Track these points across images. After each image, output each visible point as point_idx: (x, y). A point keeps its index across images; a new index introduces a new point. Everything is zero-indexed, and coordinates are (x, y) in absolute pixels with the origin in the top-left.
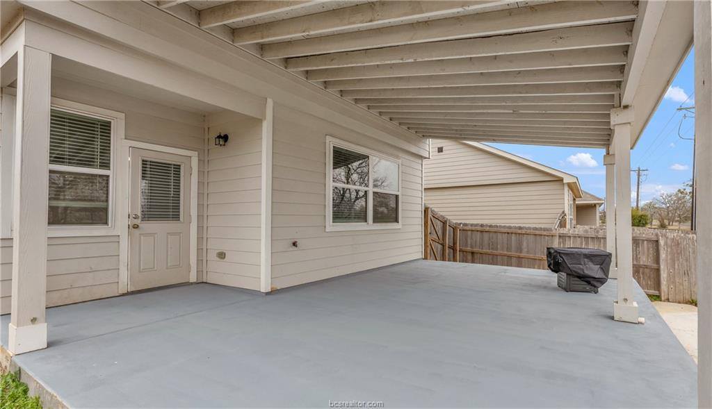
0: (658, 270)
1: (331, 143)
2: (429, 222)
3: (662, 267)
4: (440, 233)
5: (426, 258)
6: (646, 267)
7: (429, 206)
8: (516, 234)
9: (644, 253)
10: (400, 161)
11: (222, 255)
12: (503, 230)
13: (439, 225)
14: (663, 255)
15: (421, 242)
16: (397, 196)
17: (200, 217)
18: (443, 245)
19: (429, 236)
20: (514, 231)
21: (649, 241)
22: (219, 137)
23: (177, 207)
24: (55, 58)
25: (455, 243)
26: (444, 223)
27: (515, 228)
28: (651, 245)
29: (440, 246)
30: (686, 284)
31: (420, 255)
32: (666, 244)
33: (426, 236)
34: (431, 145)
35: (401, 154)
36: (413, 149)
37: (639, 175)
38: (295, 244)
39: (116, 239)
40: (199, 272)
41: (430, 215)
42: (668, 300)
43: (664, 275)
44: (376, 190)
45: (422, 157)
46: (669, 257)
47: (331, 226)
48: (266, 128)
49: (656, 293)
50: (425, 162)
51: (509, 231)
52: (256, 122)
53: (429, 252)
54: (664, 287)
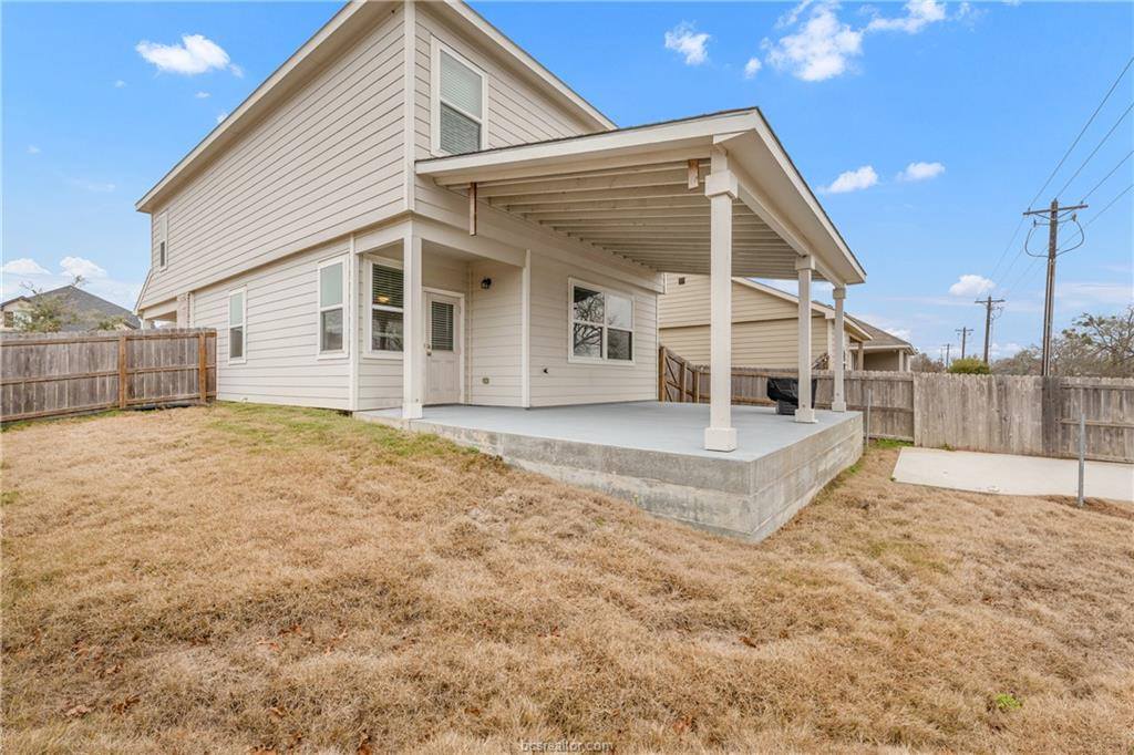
0: (912, 414)
1: (573, 283)
2: (664, 362)
3: (916, 410)
4: (677, 376)
5: (660, 400)
6: (901, 410)
7: (663, 345)
8: (762, 377)
9: (898, 395)
10: (633, 298)
11: (486, 381)
12: (747, 373)
13: (675, 368)
14: (917, 398)
15: (655, 382)
16: (630, 333)
17: (466, 349)
18: (680, 390)
19: (664, 378)
20: (759, 373)
21: (904, 381)
22: (485, 281)
23: (451, 341)
24: (423, 240)
25: (694, 389)
26: (682, 365)
27: (761, 370)
28: (905, 387)
29: (677, 391)
30: (940, 427)
31: (654, 396)
32: (919, 385)
33: (660, 377)
34: (668, 280)
35: (635, 291)
36: (647, 285)
37: (989, 309)
38: (545, 371)
39: (399, 363)
40: (467, 396)
41: (665, 355)
42: (921, 446)
43: (917, 419)
44: (610, 327)
45: (656, 293)
46: (923, 398)
47: (572, 358)
48: (526, 274)
49: (910, 439)
50: (660, 297)
51: (755, 374)
52: (517, 269)
53: (664, 394)
54: (917, 432)
